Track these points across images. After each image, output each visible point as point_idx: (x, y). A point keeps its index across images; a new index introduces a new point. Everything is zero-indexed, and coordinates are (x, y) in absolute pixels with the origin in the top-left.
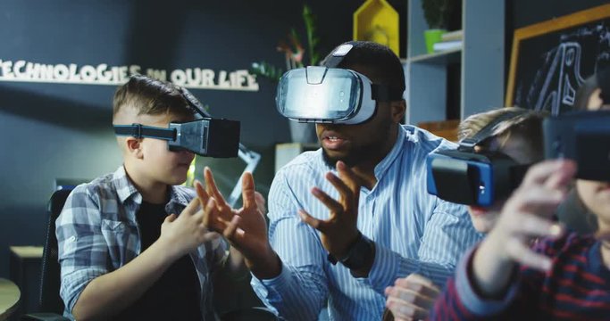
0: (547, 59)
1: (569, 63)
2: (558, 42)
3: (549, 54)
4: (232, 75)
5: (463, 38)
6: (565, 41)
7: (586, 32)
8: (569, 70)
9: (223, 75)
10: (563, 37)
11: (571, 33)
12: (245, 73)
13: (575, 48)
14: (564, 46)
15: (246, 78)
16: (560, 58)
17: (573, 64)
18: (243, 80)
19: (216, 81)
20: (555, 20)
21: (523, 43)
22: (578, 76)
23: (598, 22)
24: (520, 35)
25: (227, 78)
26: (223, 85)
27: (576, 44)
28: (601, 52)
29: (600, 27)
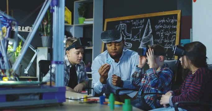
0: (116, 27)
1: (123, 29)
2: (120, 23)
3: (117, 26)
4: (26, 28)
5: (94, 20)
6: (122, 23)
7: (128, 22)
8: (123, 31)
9: (23, 27)
10: (121, 22)
11: (123, 21)
12: (29, 27)
13: (125, 25)
14: (121, 24)
15: (29, 28)
16: (120, 27)
17: (124, 29)
18: (28, 29)
19: (21, 29)
20: (118, 18)
21: (108, 23)
22: (126, 32)
23: (132, 19)
24: (107, 20)
25: (24, 29)
26: (23, 30)
27: (125, 24)
28: (133, 27)
29: (132, 21)
